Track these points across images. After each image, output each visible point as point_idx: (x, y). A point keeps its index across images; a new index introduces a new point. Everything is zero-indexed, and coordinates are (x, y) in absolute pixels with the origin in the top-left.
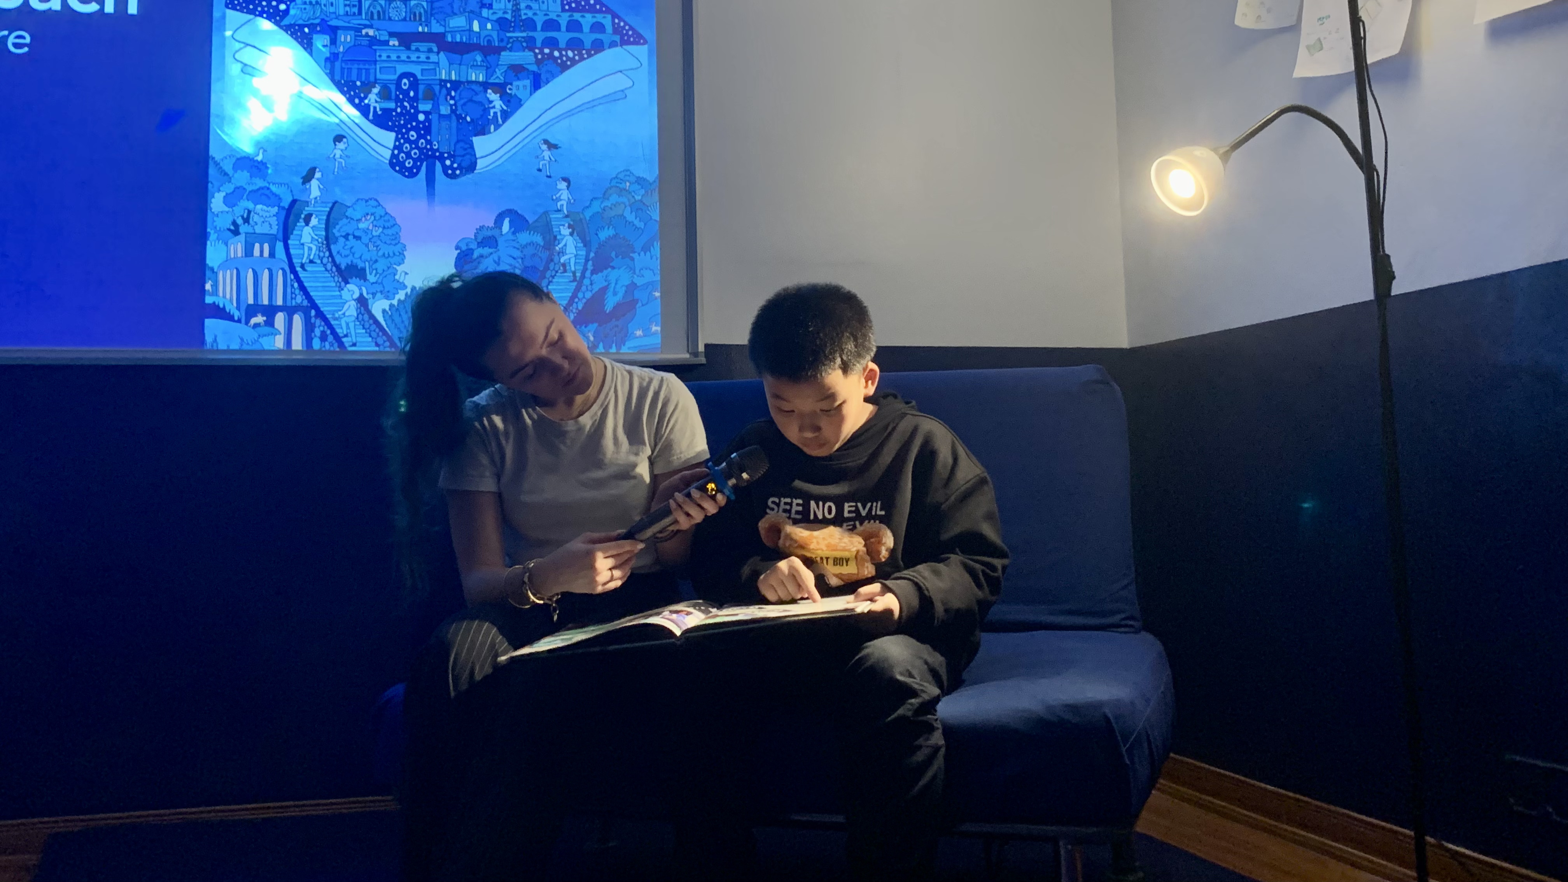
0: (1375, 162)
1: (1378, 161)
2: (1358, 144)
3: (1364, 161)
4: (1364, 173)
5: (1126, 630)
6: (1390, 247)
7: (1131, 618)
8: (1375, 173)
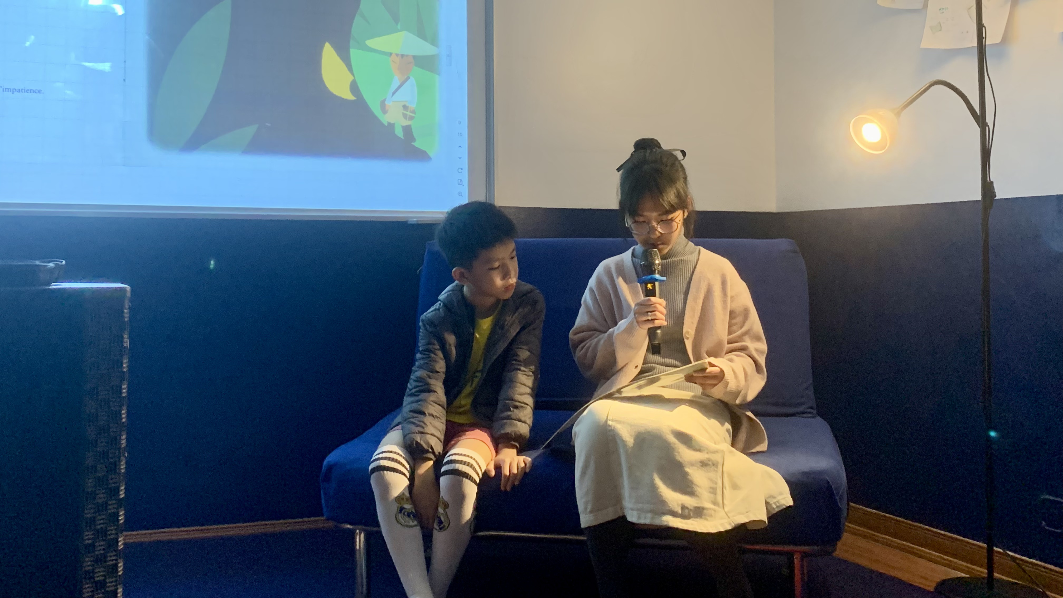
0: (987, 121)
1: (989, 120)
2: (977, 109)
3: (980, 119)
4: (980, 127)
5: (810, 415)
6: (993, 176)
7: (811, 408)
8: (987, 128)
